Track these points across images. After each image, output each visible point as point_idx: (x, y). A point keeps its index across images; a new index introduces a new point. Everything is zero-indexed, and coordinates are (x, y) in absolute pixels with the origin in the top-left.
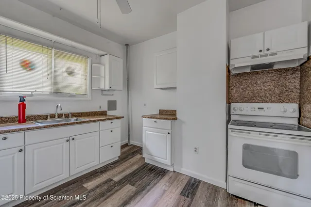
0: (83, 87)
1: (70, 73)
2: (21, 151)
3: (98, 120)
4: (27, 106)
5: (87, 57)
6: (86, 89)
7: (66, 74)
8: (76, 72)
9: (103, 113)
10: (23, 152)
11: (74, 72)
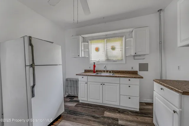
0: (121, 55)
1: (113, 48)
2: (86, 83)
3: (119, 77)
4: (96, 66)
5: (122, 36)
6: (122, 56)
7: (111, 50)
8: (116, 47)
9: (135, 73)
10: (87, 84)
11: (115, 48)
